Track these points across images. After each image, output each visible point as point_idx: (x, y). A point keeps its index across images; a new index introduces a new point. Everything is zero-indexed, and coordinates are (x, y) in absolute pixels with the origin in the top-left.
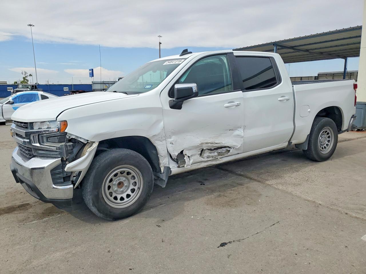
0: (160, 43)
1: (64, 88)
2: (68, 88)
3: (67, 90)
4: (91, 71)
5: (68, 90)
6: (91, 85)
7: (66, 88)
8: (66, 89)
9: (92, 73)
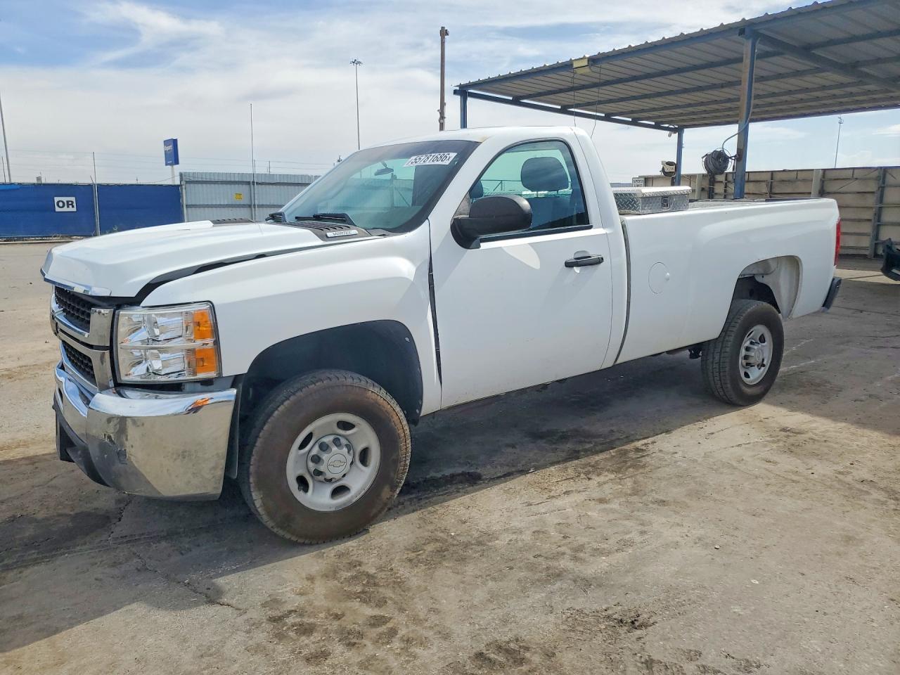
0: (444, 33)
1: (57, 199)
2: (73, 199)
3: (71, 209)
4: (170, 147)
5: (75, 209)
6: (177, 187)
7: (65, 199)
8: (65, 205)
9: (172, 151)
